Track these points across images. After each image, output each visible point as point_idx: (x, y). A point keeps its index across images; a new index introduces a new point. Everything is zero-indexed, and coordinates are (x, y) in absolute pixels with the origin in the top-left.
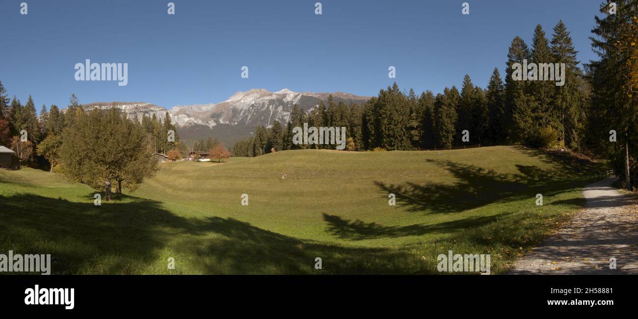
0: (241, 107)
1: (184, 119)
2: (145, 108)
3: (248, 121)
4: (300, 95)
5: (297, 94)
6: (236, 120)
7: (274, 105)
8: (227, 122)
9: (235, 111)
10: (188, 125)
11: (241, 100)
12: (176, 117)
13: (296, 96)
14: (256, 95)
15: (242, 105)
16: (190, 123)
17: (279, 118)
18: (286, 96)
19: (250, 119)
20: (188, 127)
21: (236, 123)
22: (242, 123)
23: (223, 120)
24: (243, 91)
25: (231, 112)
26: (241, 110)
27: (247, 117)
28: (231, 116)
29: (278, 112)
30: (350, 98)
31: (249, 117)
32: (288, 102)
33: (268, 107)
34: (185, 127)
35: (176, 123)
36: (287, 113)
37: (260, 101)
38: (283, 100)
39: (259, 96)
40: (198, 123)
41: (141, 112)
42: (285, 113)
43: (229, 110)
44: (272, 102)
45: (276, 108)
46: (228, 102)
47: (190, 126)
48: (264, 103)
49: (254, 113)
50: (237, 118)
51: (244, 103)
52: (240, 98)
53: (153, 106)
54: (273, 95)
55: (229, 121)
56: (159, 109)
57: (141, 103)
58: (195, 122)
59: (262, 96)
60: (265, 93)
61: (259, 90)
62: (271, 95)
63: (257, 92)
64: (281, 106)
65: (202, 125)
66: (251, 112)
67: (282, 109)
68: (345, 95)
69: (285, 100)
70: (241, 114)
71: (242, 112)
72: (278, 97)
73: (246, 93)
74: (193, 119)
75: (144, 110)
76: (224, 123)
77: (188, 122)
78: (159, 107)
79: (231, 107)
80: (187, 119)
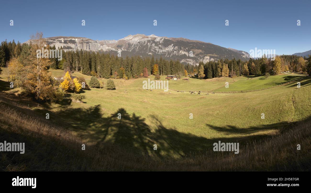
0: (133, 43)
1: (106, 48)
2: (87, 41)
3: (137, 50)
4: (163, 39)
5: (161, 38)
6: (130, 49)
7: (150, 43)
8: (126, 50)
9: (130, 45)
10: (108, 50)
11: (132, 39)
12: (102, 46)
13: (161, 39)
14: (140, 37)
15: (133, 42)
16: (109, 50)
17: (153, 50)
18: (156, 39)
19: (138, 49)
20: (108, 52)
21: (131, 51)
22: (134, 51)
23: (124, 49)
24: (133, 35)
25: (127, 45)
26: (132, 44)
27: (136, 48)
28: (127, 47)
29: (152, 46)
30: (188, 41)
31: (137, 48)
32: (157, 42)
33: (147, 44)
34: (106, 52)
35: (102, 49)
36: (157, 47)
37: (143, 40)
38: (155, 40)
39: (141, 38)
40: (113, 50)
41: (85, 42)
42: (156, 47)
43: (126, 44)
44: (149, 41)
45: (151, 44)
46: (125, 40)
47: (109, 51)
48: (145, 41)
49: (140, 46)
50: (131, 48)
51: (134, 41)
52: (131, 38)
53: (90, 40)
54: (149, 38)
55: (126, 49)
56: (93, 42)
57: (85, 38)
58: (112, 49)
59: (143, 38)
60: (145, 37)
61: (141, 35)
62: (148, 37)
63: (140, 36)
64: (154, 44)
65: (115, 51)
66: (138, 46)
67: (154, 45)
68: (185, 40)
69: (156, 41)
70: (133, 46)
71: (133, 45)
72: (151, 39)
73: (134, 36)
74: (110, 48)
75: (86, 42)
76: (124, 50)
77: (108, 49)
78: (94, 41)
79: (127, 43)
80: (107, 48)
